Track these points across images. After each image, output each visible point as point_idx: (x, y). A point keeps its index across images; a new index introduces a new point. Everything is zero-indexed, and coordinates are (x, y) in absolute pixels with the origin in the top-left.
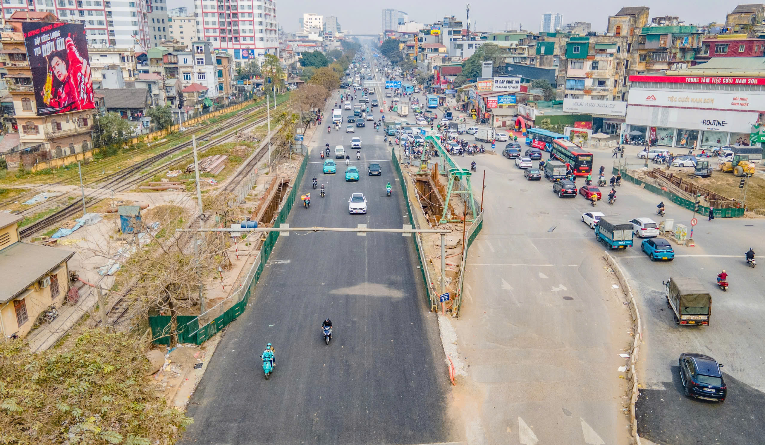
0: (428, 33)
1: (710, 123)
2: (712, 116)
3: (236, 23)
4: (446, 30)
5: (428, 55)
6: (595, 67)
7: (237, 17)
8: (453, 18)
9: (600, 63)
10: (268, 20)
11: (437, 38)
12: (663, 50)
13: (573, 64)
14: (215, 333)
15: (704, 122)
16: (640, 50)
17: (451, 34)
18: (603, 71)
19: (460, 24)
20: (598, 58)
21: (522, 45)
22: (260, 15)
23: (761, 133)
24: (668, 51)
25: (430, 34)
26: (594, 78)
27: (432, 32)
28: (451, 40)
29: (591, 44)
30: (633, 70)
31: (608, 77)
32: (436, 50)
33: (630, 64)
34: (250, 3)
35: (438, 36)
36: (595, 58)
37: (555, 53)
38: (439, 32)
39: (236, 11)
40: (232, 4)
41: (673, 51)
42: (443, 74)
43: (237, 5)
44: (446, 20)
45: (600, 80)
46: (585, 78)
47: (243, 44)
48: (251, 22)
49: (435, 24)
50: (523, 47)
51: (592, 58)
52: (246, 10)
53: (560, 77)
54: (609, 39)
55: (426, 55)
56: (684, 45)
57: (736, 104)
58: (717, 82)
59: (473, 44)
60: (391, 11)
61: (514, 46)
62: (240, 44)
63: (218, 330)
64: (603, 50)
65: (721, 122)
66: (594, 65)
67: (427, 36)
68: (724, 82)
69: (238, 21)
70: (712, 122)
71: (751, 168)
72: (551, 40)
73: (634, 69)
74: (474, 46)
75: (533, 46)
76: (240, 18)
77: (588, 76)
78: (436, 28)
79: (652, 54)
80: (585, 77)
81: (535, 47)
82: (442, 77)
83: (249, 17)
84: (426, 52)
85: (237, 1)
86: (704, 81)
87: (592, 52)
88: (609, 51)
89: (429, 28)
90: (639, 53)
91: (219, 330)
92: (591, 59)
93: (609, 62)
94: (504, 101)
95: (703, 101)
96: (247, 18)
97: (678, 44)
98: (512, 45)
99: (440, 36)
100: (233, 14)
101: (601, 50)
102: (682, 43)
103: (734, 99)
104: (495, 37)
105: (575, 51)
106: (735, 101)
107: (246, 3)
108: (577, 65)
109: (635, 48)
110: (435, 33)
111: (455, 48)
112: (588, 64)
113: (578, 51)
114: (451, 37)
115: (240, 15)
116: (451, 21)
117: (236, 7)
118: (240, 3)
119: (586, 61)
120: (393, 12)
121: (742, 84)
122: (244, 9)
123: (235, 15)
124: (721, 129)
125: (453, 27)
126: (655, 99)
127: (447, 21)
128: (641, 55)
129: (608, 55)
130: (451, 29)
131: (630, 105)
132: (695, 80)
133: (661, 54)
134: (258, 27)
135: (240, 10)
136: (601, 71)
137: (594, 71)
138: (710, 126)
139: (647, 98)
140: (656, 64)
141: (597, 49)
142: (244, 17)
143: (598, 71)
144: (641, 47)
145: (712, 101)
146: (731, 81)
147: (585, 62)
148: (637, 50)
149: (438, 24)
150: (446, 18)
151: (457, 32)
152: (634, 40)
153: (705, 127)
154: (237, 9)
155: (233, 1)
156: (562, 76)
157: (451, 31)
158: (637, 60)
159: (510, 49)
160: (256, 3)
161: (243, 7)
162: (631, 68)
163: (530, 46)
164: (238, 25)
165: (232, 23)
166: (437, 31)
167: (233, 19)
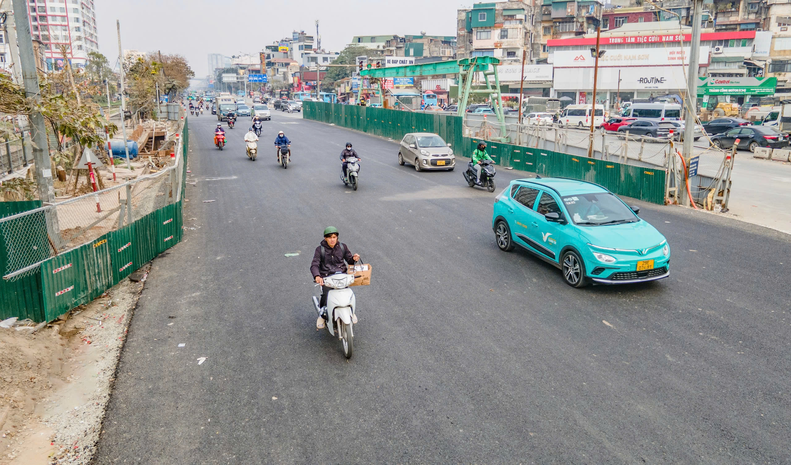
0: (275, 49)
1: (648, 81)
2: (649, 73)
3: (46, 27)
4: (296, 46)
5: (280, 70)
6: (504, 35)
7: (47, 21)
8: (303, 33)
9: (509, 30)
10: (87, 28)
11: (286, 55)
12: (570, 19)
13: (479, 33)
14: (109, 286)
15: (641, 80)
16: (543, 21)
17: (302, 49)
18: (513, 40)
19: (311, 38)
20: (507, 25)
21: (390, 46)
22: (77, 20)
23: (709, 85)
24: (575, 20)
25: (278, 51)
26: (503, 48)
27: (280, 49)
28: (302, 54)
29: (498, 10)
30: (537, 44)
31: (519, 46)
32: (287, 65)
33: (535, 37)
34: (63, 5)
35: (287, 53)
36: (504, 26)
37: (424, 55)
38: (288, 49)
39: (45, 14)
40: (38, 4)
41: (580, 20)
42: (304, 80)
43: (45, 7)
44: (295, 35)
45: (509, 51)
46: (493, 49)
47: (55, 53)
48: (66, 27)
49: (282, 41)
50: (391, 48)
51: (500, 25)
52: (58, 13)
53: (459, 54)
54: (518, 4)
55: (278, 69)
56: (590, 14)
57: (673, 59)
58: (642, 41)
59: (327, 58)
60: (217, 55)
61: (381, 48)
62: (52, 52)
63: (118, 278)
64: (512, 17)
65: (659, 79)
66: (503, 34)
67: (275, 53)
68: (650, 40)
69: (47, 25)
70: (649, 79)
71: (734, 108)
72: (419, 41)
73: (539, 42)
74: (329, 59)
75: (401, 47)
76: (50, 22)
77: (497, 46)
78: (284, 45)
79: (558, 24)
80: (494, 47)
81: (403, 49)
82: (304, 83)
83: (63, 21)
84: (276, 66)
85: (45, 2)
86: (629, 41)
87: (500, 19)
88: (519, 16)
89: (276, 44)
90: (542, 25)
91: (122, 276)
92: (499, 27)
93: (519, 30)
94: (401, 81)
95: (637, 58)
96: (59, 21)
97: (584, 13)
98: (378, 47)
99: (289, 53)
100: (40, 16)
101: (508, 16)
102: (588, 12)
103: (671, 53)
104: (359, 39)
105: (481, 19)
106: (672, 56)
107: (58, 5)
108: (484, 35)
109: (538, 20)
110: (284, 50)
111: (308, 61)
112: (496, 33)
113: (484, 19)
114: (303, 51)
115: (49, 18)
116: (301, 36)
117: (44, 9)
118: (49, 5)
119: (494, 30)
120: (219, 57)
121: (669, 41)
122: (55, 11)
123: (43, 18)
124: (661, 86)
125: (304, 41)
126: (584, 59)
127: (297, 36)
128: (545, 28)
129: (518, 22)
130: (301, 44)
131: (556, 68)
132: (619, 41)
133: (568, 24)
134: (74, 34)
135: (49, 13)
136: (511, 40)
137: (503, 40)
138: (648, 85)
139: (575, 59)
140: (563, 35)
141: (505, 16)
142: (56, 20)
143: (508, 39)
144: (545, 18)
145: (647, 57)
146: (657, 39)
147: (492, 31)
148: (540, 22)
149: (286, 41)
150: (294, 33)
151: (309, 47)
152: (536, 11)
153: (642, 86)
154: (45, 11)
155: (39, 1)
156: (461, 54)
157: (302, 46)
158: (541, 32)
159: (377, 51)
160: (71, 6)
161: (53, 9)
162: (536, 42)
163: (397, 47)
164: (48, 30)
165: (39, 27)
166: (285, 48)
167: (40, 23)
